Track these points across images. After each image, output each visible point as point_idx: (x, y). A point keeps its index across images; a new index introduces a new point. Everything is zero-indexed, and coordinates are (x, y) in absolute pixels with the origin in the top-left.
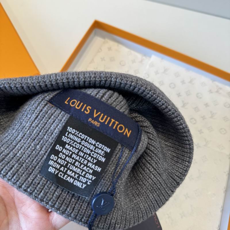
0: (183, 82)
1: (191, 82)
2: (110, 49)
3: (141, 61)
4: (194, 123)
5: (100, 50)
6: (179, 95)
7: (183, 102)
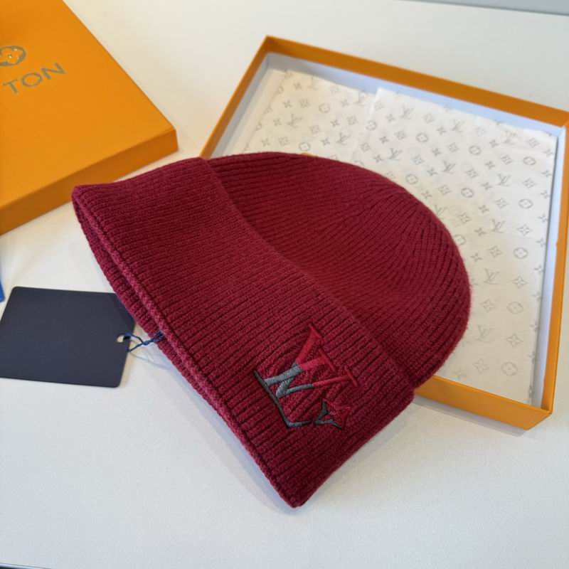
0: (441, 130)
1: (456, 128)
2: (298, 86)
3: (359, 102)
4: (471, 196)
5: (280, 90)
6: (436, 152)
7: (445, 163)
